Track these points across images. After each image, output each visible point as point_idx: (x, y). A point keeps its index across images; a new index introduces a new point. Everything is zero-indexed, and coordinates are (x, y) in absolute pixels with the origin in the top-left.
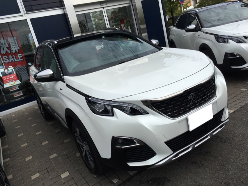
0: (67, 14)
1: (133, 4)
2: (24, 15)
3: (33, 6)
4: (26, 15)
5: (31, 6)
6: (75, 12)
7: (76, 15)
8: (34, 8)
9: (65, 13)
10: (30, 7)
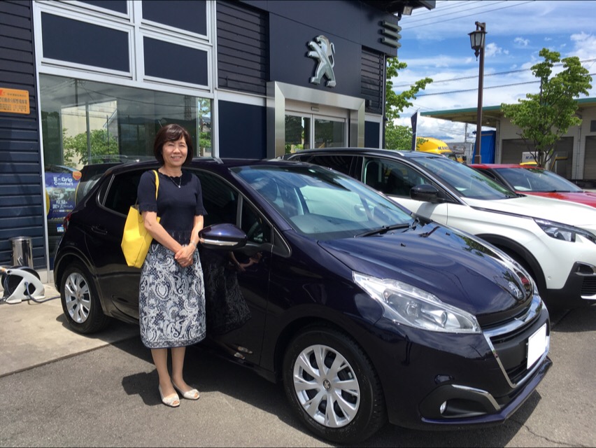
0: (273, 110)
1: (351, 122)
2: (211, 91)
3: (229, 81)
4: (215, 91)
5: (226, 79)
6: (286, 110)
7: (286, 115)
8: (230, 84)
9: (269, 104)
10: (225, 81)
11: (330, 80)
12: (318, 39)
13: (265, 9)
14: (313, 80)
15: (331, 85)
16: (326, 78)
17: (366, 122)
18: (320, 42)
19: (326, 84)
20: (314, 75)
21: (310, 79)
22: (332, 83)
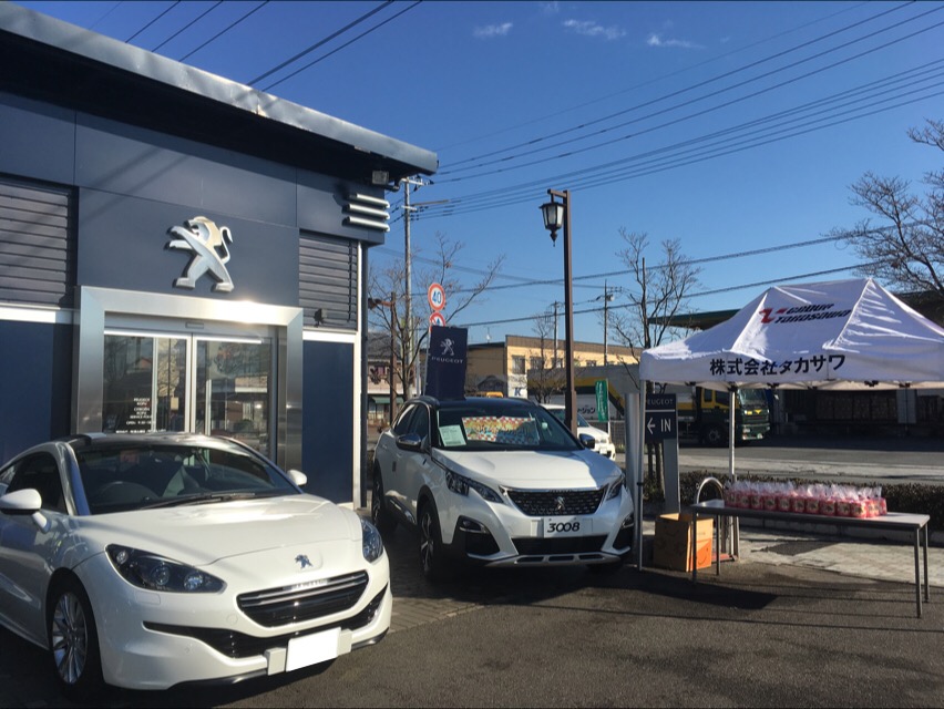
0: (79, 327)
7: (105, 335)
9: (75, 322)
11: (221, 281)
12: (191, 222)
13: (72, 183)
14: (181, 281)
15: (223, 289)
16: (210, 277)
17: (307, 343)
18: (196, 227)
19: (213, 287)
20: (184, 274)
21: (175, 281)
22: (227, 285)
